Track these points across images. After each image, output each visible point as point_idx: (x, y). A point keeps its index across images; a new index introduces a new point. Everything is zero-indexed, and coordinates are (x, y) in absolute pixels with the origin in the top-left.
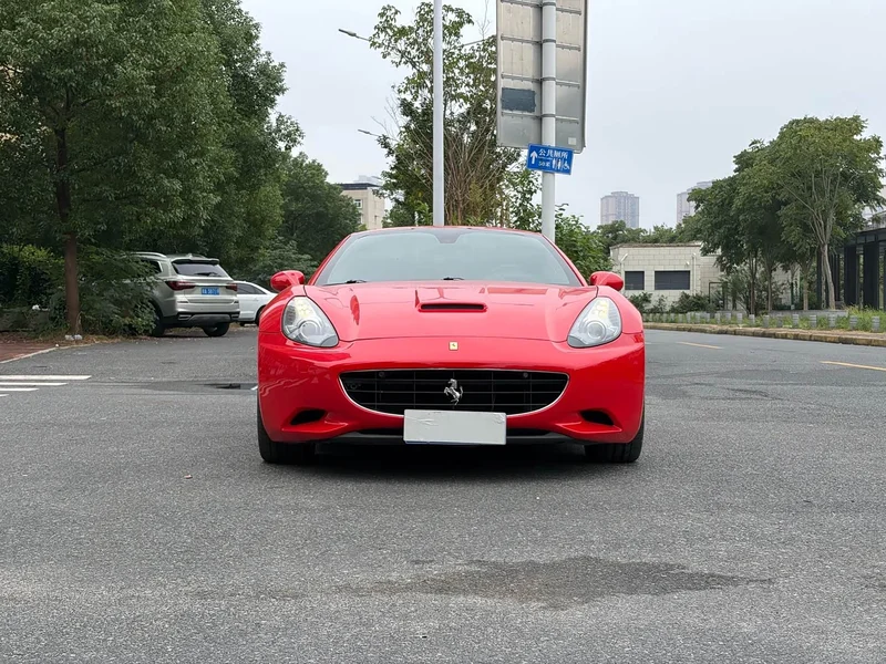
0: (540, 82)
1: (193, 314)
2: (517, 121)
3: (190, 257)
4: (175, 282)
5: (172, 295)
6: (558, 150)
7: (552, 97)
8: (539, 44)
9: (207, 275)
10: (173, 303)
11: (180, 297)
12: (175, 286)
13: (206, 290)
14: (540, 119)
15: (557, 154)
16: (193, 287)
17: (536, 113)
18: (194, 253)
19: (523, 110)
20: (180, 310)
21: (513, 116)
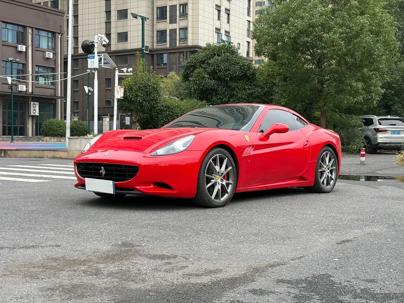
1: (386, 143)
3: (389, 117)
4: (378, 129)
5: (376, 135)
9: (395, 125)
10: (376, 138)
11: (380, 135)
12: (377, 130)
13: (394, 132)
16: (386, 131)
18: (391, 115)
20: (379, 141)
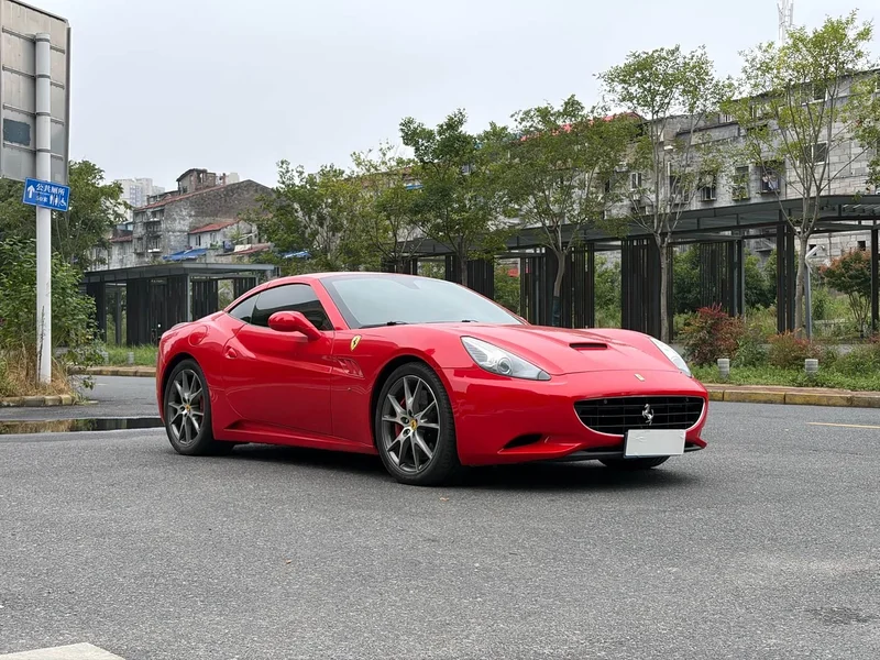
0: (34, 116)
2: (16, 153)
6: (55, 186)
7: (46, 133)
8: (34, 79)
14: (34, 153)
15: (54, 190)
17: (30, 147)
19: (20, 143)
21: (12, 148)
